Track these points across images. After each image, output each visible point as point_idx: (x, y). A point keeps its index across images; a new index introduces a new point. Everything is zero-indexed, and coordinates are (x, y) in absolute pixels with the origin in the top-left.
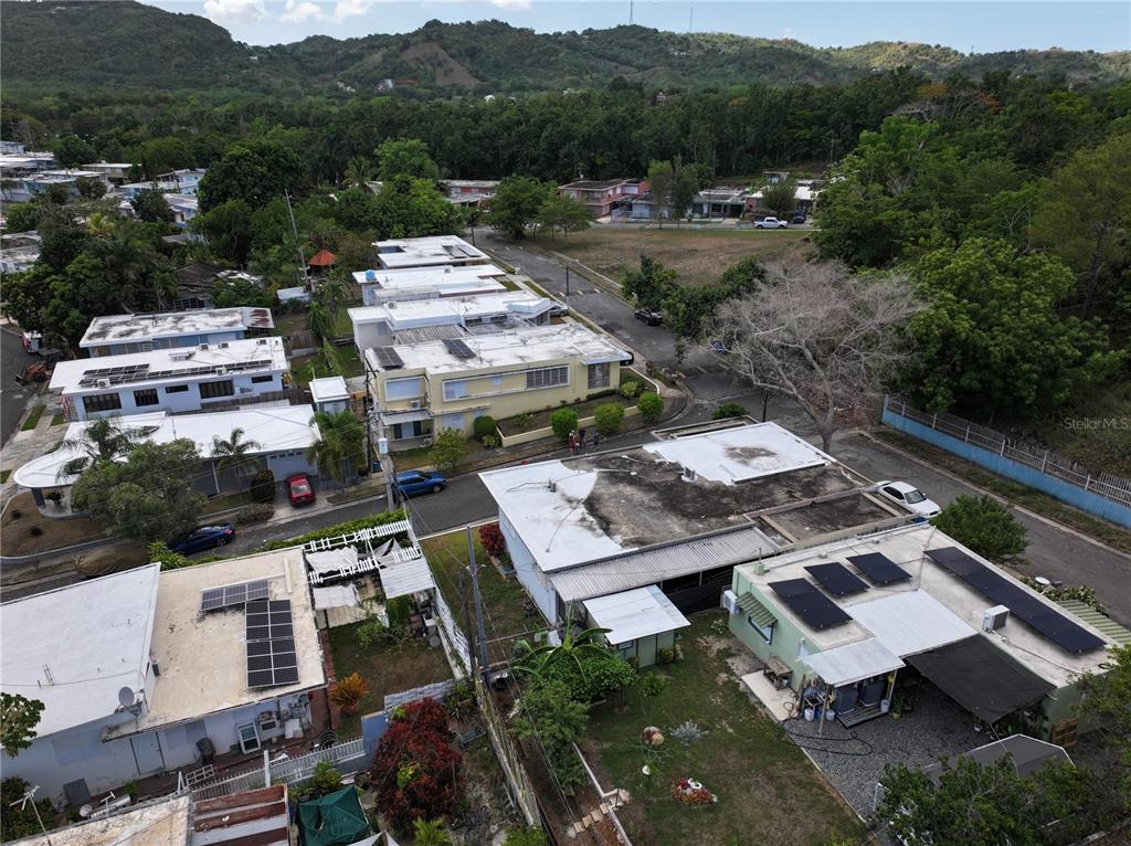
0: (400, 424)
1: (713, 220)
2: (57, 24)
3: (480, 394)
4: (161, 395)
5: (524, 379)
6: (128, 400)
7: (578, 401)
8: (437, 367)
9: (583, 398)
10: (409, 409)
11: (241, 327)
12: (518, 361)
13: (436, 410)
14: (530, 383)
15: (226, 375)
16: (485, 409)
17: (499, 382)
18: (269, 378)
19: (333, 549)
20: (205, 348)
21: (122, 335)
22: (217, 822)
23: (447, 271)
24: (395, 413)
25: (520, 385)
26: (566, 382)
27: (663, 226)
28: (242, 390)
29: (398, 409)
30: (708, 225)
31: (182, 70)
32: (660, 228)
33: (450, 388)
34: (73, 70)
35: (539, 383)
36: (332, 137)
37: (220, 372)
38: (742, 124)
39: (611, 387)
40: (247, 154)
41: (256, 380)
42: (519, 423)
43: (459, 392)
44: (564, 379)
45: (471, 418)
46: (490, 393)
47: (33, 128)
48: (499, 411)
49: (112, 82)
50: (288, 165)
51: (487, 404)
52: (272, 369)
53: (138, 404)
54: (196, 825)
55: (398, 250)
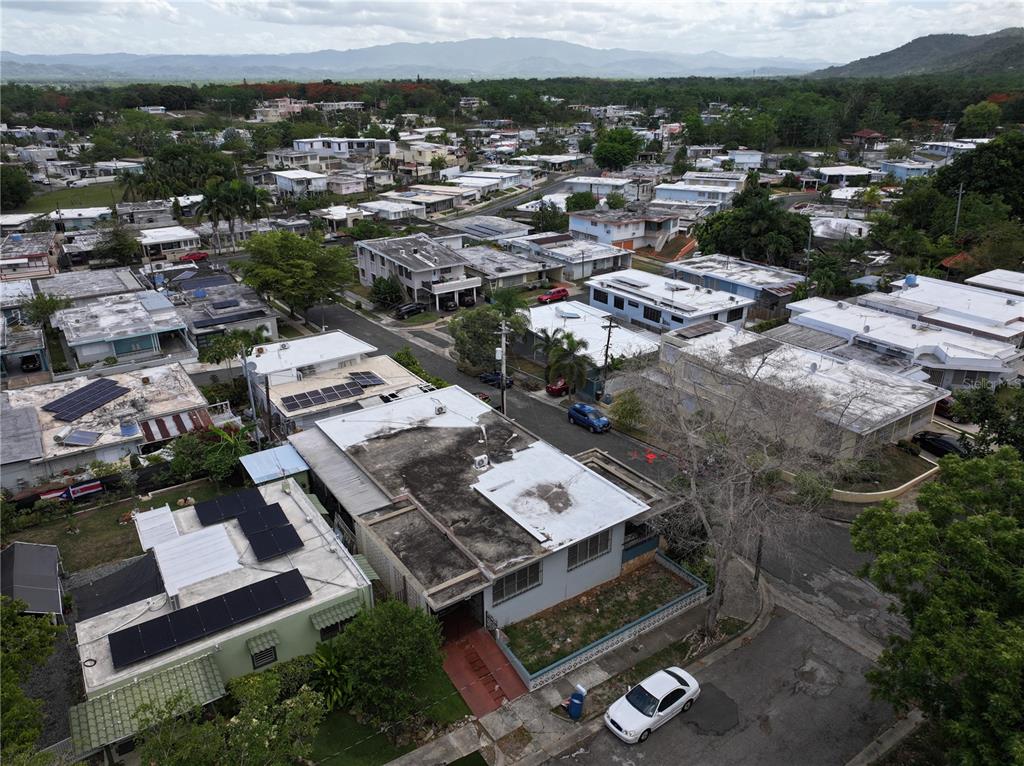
4: (626, 303)
6: (611, 300)
11: (761, 287)
15: (659, 307)
16: (711, 405)
20: (697, 288)
21: (700, 268)
37: (656, 302)
41: (674, 318)
52: (686, 315)
53: (615, 306)
54: (192, 412)
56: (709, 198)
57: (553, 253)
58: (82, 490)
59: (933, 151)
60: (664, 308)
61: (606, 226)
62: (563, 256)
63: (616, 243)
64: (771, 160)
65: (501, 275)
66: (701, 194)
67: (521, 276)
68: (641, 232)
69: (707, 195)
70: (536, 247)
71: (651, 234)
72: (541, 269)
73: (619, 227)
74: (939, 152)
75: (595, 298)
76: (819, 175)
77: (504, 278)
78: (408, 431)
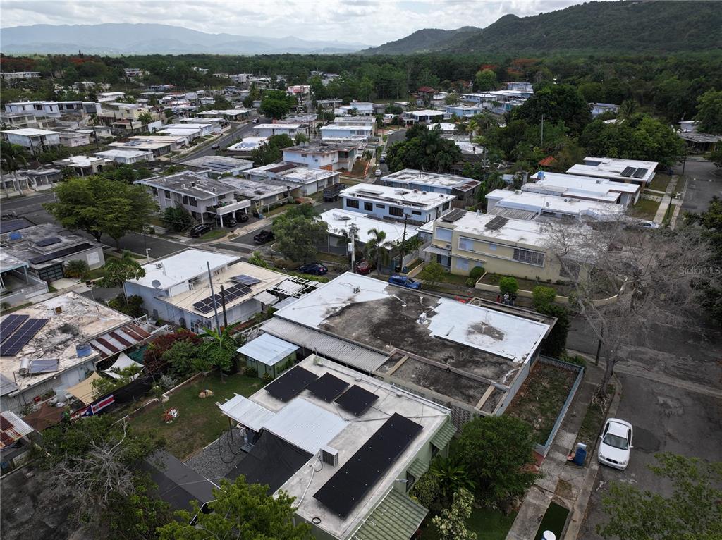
0: (441, 256)
3: (480, 252)
4: (374, 206)
5: (512, 253)
6: (362, 205)
7: (549, 282)
9: (554, 281)
10: (445, 247)
11: (451, 187)
13: (453, 253)
14: (515, 257)
15: (402, 206)
16: (482, 262)
17: (494, 249)
18: (419, 213)
20: (415, 192)
21: (402, 179)
24: (436, 247)
25: (509, 256)
26: (542, 264)
28: (407, 215)
29: (439, 246)
33: (464, 242)
35: (522, 258)
41: (414, 212)
43: (469, 246)
44: (540, 262)
45: (473, 265)
46: (487, 254)
48: (491, 267)
51: (485, 260)
52: (423, 209)
53: (365, 209)
54: (123, 328)
55: (597, 164)
56: (358, 134)
57: (287, 178)
58: (101, 405)
59: (469, 99)
60: (406, 206)
61: (314, 156)
62: (296, 179)
63: (323, 168)
64: (379, 108)
65: (262, 196)
66: (352, 132)
67: (274, 196)
68: (336, 159)
69: (356, 132)
70: (272, 175)
71: (344, 160)
72: (286, 190)
73: (324, 156)
74: (472, 100)
75: (348, 205)
76: (413, 116)
77: (264, 199)
78: (348, 307)
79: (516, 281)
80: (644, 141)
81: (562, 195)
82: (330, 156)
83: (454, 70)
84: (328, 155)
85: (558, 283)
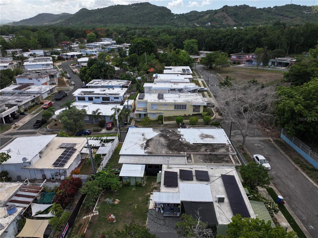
0: (140, 114)
1: (277, 67)
2: (133, 10)
3: (160, 109)
4: (94, 98)
5: (174, 107)
6: (87, 99)
7: (189, 115)
8: (151, 100)
9: (191, 114)
10: (143, 110)
11: (121, 85)
12: (173, 102)
13: (148, 112)
14: (175, 108)
15: (108, 96)
16: (162, 113)
17: (165, 107)
18: (118, 98)
19: (96, 140)
20: (109, 89)
21: (96, 84)
22: (24, 190)
23: (178, 76)
24: (139, 111)
25: (172, 108)
26: (186, 109)
27: (258, 68)
28: (112, 100)
29: (140, 110)
30: (274, 69)
31: (157, 21)
32: (257, 69)
33: (152, 106)
34: (133, 21)
35: (178, 108)
36: (177, 38)
37: (107, 95)
38: (300, 37)
39: (200, 113)
40: (141, 42)
41: (115, 98)
42: (169, 118)
43: (155, 107)
44: (186, 108)
45: (158, 115)
46: (163, 109)
47: (116, 35)
48: (166, 114)
49: (141, 24)
50: (151, 45)
51: (163, 112)
52: (119, 96)
53: (89, 100)
54: (20, 189)
55: (171, 69)
57: (29, 92)
59: (89, 46)
60: (111, 96)
62: (35, 92)
63: (43, 84)
64: (47, 52)
66: (43, 65)
67: (28, 102)
68: (49, 79)
69: (45, 65)
70: (19, 91)
71: (52, 79)
72: (34, 98)
73: (43, 78)
74: (90, 46)
75: (79, 100)
76: (67, 56)
77: (24, 104)
78: (148, 142)
79: (182, 118)
80: (183, 59)
81: (171, 82)
82: (46, 78)
83: (74, 33)
84: (44, 77)
85: (193, 115)
